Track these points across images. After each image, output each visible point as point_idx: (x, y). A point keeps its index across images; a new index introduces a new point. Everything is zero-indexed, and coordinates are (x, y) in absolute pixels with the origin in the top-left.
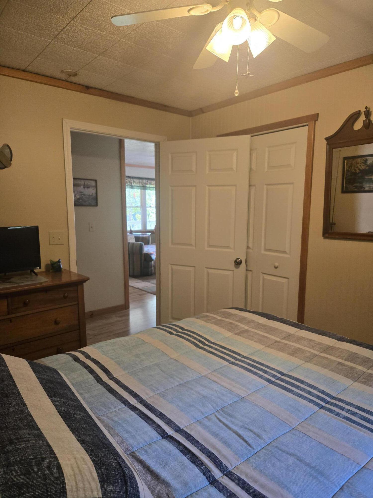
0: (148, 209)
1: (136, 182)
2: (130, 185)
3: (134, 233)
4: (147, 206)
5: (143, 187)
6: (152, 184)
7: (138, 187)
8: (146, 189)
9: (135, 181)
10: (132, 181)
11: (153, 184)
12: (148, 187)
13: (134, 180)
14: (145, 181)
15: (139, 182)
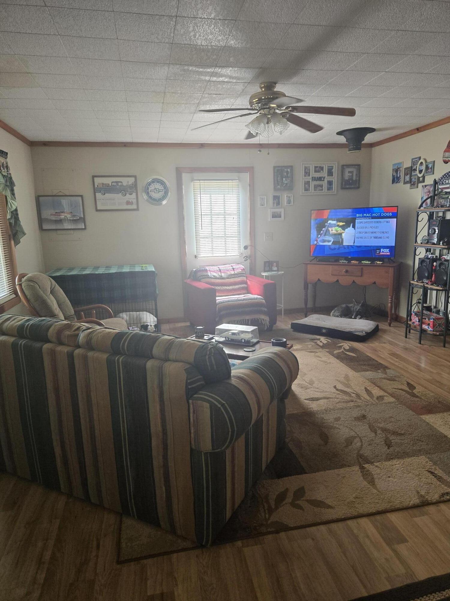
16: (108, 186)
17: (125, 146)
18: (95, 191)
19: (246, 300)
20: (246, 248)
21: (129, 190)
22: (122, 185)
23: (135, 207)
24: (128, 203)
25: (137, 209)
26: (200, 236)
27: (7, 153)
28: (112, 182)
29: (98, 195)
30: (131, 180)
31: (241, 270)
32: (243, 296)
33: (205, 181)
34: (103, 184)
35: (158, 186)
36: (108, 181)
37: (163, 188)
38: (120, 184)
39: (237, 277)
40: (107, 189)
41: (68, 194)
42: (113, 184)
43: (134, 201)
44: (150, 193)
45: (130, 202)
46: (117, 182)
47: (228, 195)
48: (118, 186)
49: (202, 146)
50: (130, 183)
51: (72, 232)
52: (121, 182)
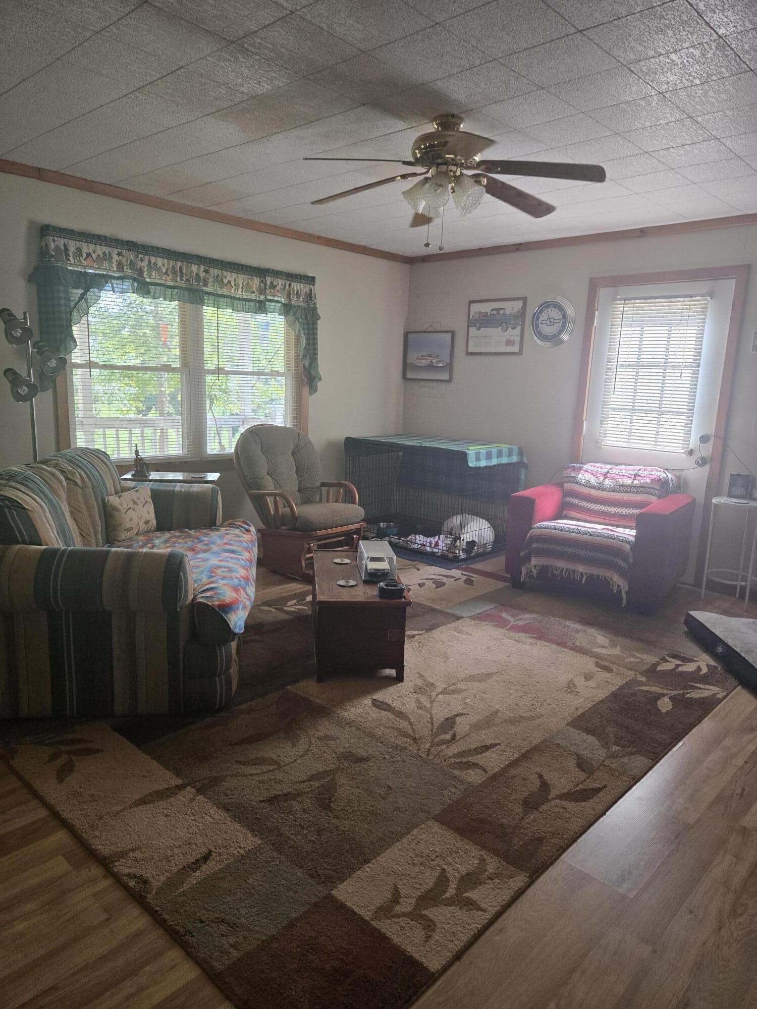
0: (209, 379)
1: (158, 270)
2: (135, 280)
3: (154, 475)
4: (206, 366)
5: (190, 290)
6: (226, 281)
7: (169, 291)
8: (202, 303)
9: (155, 264)
10: (145, 264)
11: (229, 282)
12: (209, 293)
13: (153, 260)
14: (199, 269)
15: (174, 272)
16: (486, 316)
17: (517, 250)
18: (470, 323)
19: (591, 535)
20: (704, 439)
21: (512, 322)
22: (505, 314)
23: (516, 349)
24: (509, 342)
25: (520, 353)
26: (611, 406)
27: (314, 278)
28: (492, 310)
29: (473, 330)
30: (518, 305)
31: (648, 481)
32: (602, 527)
33: (636, 301)
34: (480, 313)
35: (554, 313)
36: (486, 308)
37: (561, 317)
38: (501, 312)
39: (634, 492)
40: (485, 321)
41: (438, 329)
42: (493, 312)
43: (517, 339)
44: (540, 326)
45: (511, 341)
46: (498, 310)
47: (678, 328)
48: (499, 316)
49: (643, 233)
50: (516, 310)
51: (435, 384)
52: (504, 309)
